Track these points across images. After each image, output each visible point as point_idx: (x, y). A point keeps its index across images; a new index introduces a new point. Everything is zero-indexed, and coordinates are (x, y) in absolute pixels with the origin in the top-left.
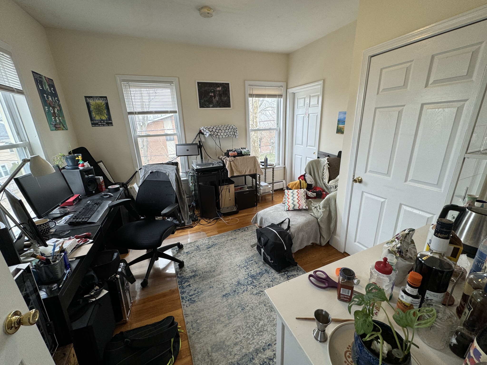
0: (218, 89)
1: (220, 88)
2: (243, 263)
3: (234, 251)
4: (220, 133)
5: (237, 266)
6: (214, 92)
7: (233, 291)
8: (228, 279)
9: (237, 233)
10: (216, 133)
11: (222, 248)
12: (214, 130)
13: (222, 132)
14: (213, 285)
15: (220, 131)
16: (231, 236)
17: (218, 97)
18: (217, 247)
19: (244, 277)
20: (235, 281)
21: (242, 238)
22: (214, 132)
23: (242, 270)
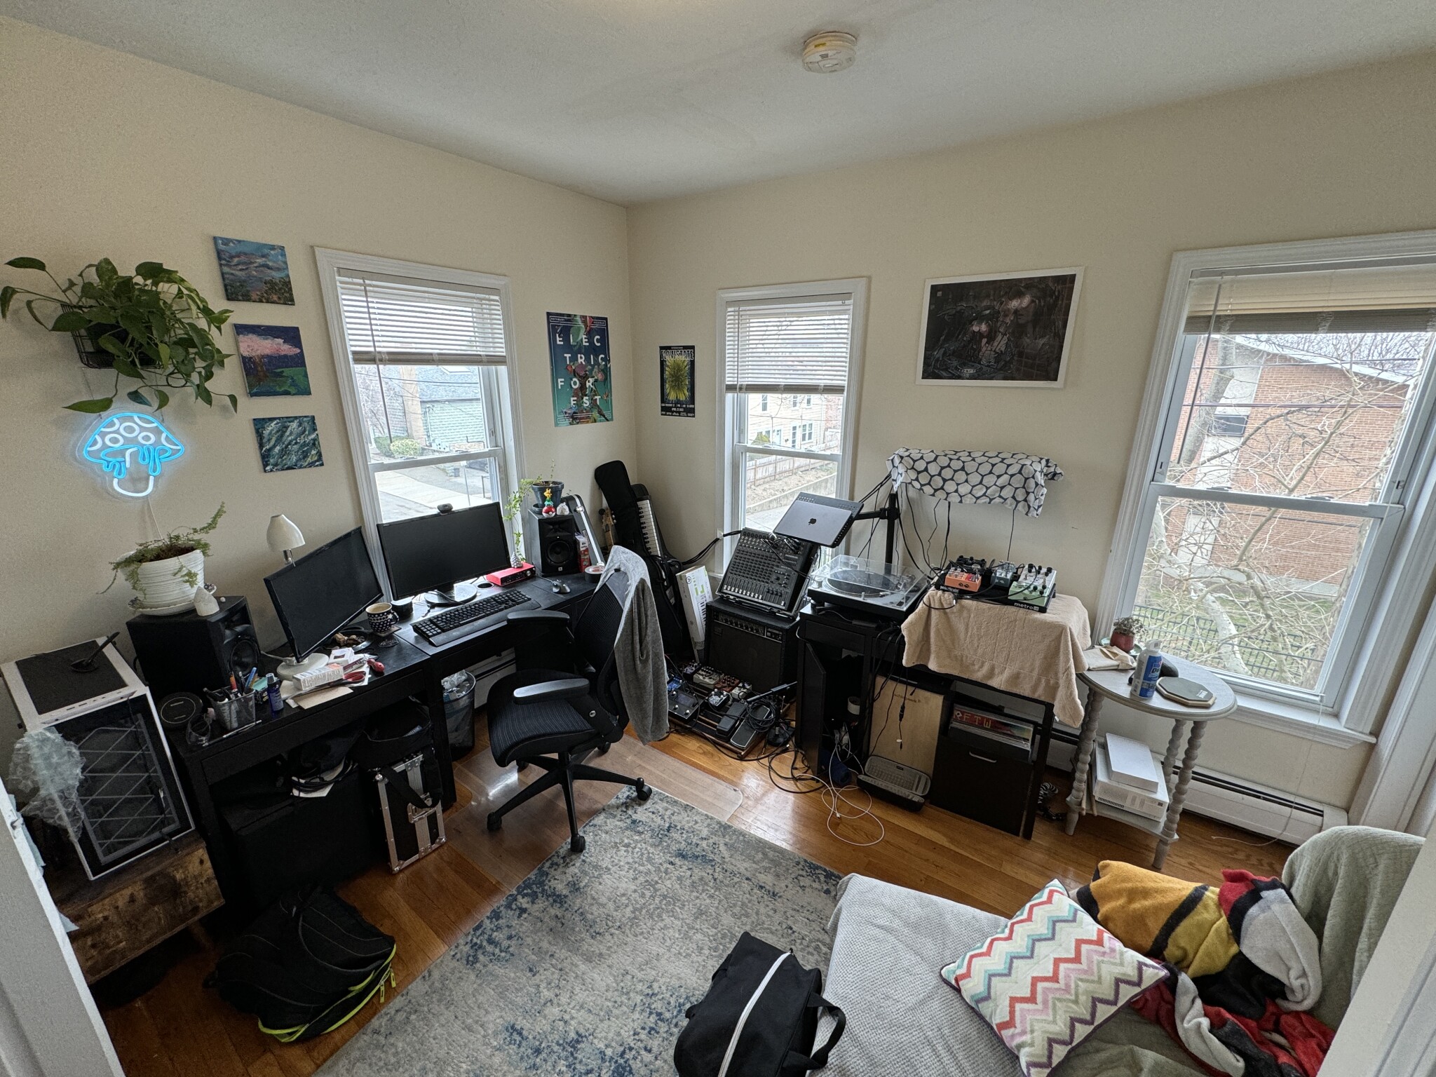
0: (1014, 304)
1: (1026, 301)
2: (672, 1001)
3: (712, 932)
4: (958, 484)
5: (650, 987)
6: (993, 317)
7: (537, 1043)
8: (581, 996)
9: (806, 881)
10: (938, 482)
11: (703, 891)
12: (933, 469)
13: (966, 481)
14: (541, 971)
15: (961, 476)
16: (778, 876)
17: (1005, 337)
18: (698, 873)
19: (607, 1046)
20: (580, 1023)
21: (790, 912)
22: (932, 476)
23: (636, 1015)
